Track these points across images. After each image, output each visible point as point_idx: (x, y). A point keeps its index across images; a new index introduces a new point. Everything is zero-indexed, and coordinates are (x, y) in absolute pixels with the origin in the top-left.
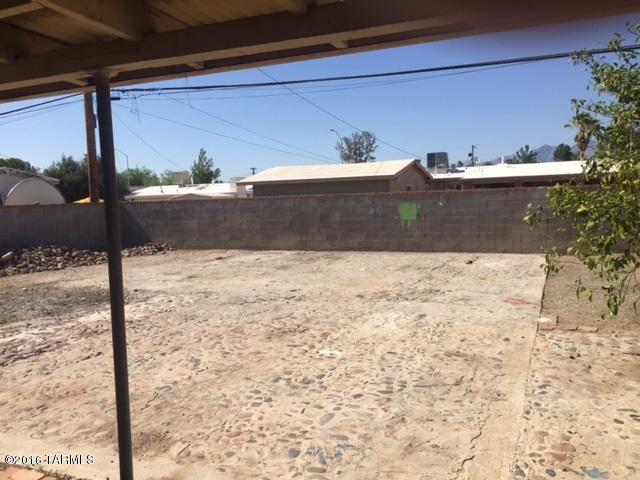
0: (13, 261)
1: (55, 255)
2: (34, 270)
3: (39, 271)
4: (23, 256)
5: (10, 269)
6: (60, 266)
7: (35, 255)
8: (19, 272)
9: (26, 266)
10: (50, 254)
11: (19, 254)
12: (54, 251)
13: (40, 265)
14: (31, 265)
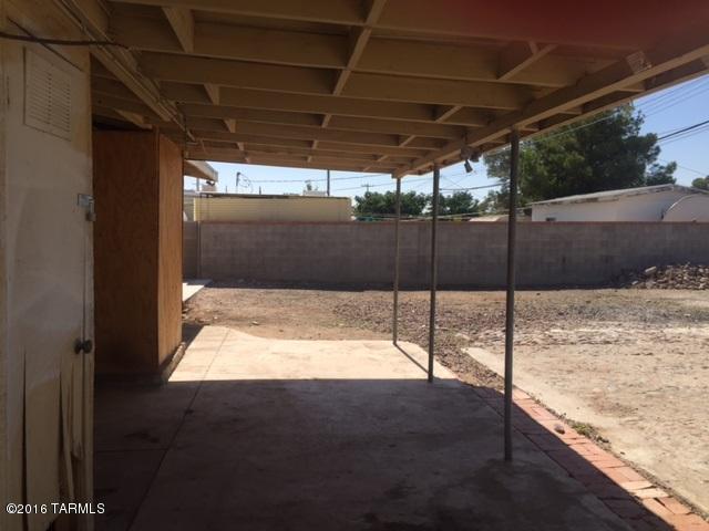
0: (655, 276)
1: (701, 275)
2: (673, 287)
3: (678, 288)
4: (667, 272)
5: (650, 283)
6: (701, 286)
7: (679, 272)
8: (658, 287)
9: (666, 282)
10: (696, 274)
11: (663, 270)
12: (701, 270)
13: (681, 283)
14: (671, 282)
